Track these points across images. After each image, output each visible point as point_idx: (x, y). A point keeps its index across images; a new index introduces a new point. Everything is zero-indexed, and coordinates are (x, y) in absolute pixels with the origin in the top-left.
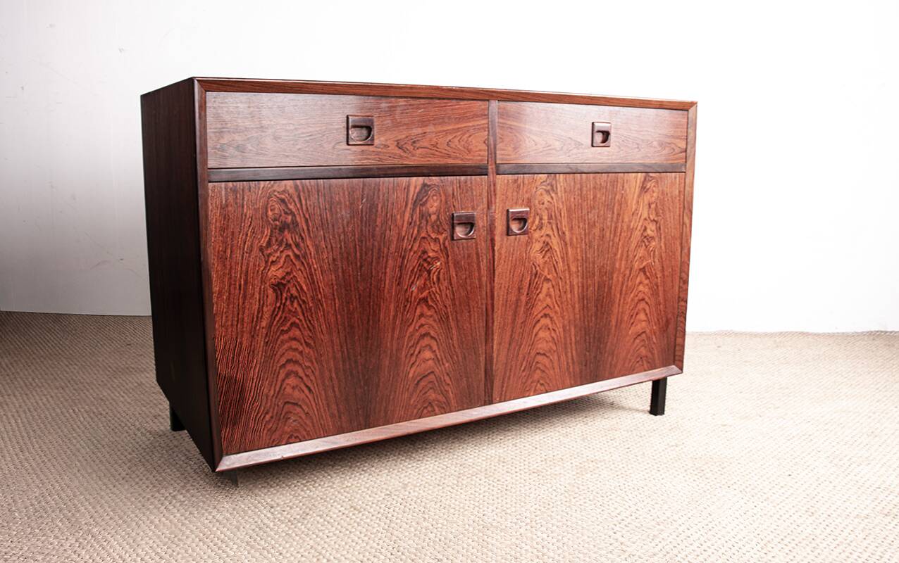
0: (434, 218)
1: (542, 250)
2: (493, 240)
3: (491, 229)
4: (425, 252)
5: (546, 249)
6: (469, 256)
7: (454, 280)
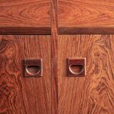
0: (10, 61)
1: (98, 89)
2: (56, 79)
3: (54, 70)
4: (4, 83)
5: (102, 88)
6: (37, 88)
7: (26, 104)
